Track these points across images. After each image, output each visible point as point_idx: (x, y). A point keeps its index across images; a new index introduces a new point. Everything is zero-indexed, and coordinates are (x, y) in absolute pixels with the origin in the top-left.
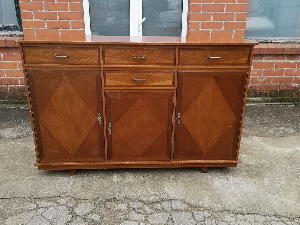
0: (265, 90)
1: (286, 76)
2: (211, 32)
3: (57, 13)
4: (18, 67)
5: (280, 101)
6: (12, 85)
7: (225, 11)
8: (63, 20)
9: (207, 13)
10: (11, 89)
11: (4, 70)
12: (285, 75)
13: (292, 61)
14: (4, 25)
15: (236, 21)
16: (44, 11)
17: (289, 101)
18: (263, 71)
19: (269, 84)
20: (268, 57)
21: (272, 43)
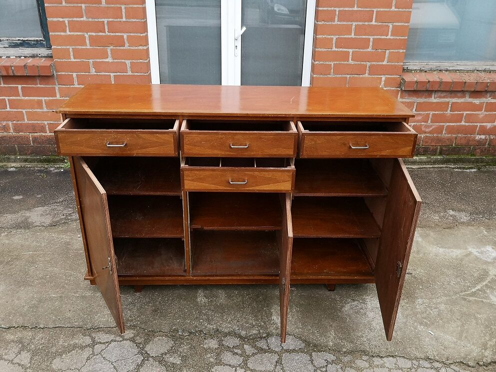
0: (433, 144)
1: (467, 124)
2: (351, 54)
3: (106, 22)
4: (44, 105)
5: (455, 161)
6: (36, 134)
7: (374, 20)
8: (114, 34)
9: (345, 23)
10: (35, 139)
11: (24, 111)
12: (465, 122)
13: (477, 101)
14: (22, 39)
15: (392, 37)
16: (84, 19)
17: (469, 161)
18: (431, 116)
19: (440, 135)
20: (439, 94)
21: (447, 70)
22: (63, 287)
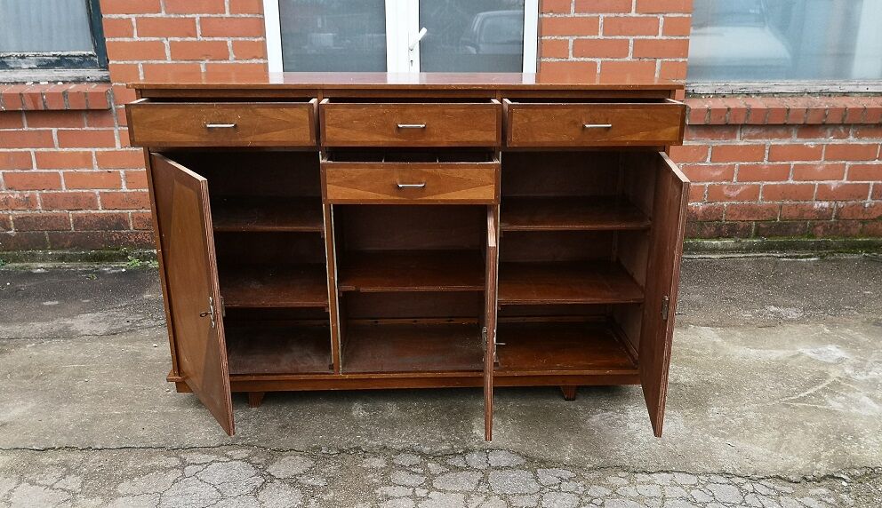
0: (744, 218)
1: (797, 183)
2: (599, 66)
3: (197, 20)
4: (95, 162)
5: (783, 247)
6: (79, 212)
7: (633, 10)
8: (211, 39)
9: (587, 15)
10: (78, 220)
11: (61, 172)
12: (794, 179)
13: (810, 143)
14: (59, 53)
15: (665, 38)
16: (163, 14)
17: (805, 247)
18: (736, 170)
19: (754, 203)
20: (748, 131)
21: (758, 94)
22: (132, 402)
